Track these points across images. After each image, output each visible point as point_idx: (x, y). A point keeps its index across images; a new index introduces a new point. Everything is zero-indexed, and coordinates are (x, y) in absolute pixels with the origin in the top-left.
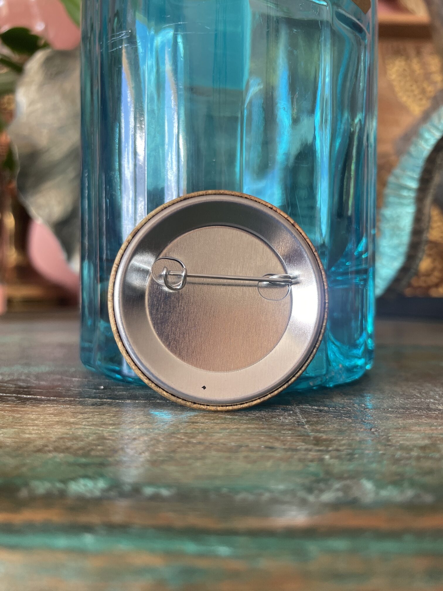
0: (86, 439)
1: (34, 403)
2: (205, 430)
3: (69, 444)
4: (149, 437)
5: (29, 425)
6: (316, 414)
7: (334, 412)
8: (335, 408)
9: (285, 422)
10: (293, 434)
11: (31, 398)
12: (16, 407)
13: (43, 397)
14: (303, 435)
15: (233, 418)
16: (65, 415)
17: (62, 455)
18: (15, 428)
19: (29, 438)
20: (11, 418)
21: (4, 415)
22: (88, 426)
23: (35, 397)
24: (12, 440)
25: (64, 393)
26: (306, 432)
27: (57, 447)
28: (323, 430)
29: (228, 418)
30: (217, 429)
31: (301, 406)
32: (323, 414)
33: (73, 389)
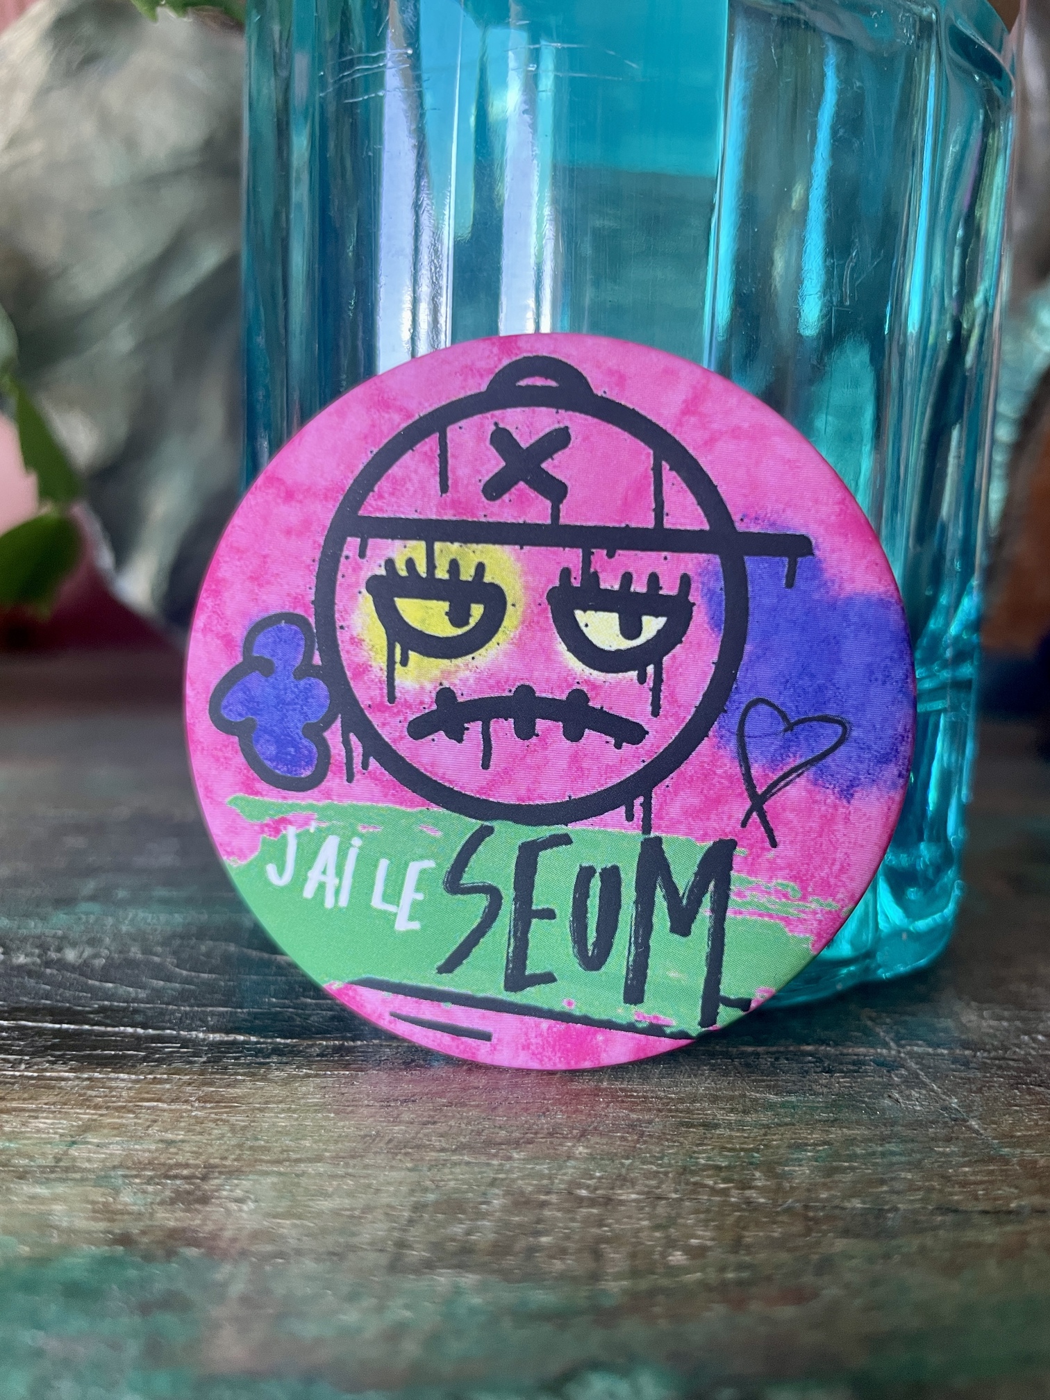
0: (484, 1206)
1: (249, 1065)
2: (756, 1155)
3: (458, 1229)
4: (638, 1188)
5: (293, 1156)
6: (963, 1075)
7: (1000, 1067)
8: (989, 1052)
9: (915, 1111)
10: (965, 1155)
11: (222, 1043)
12: (211, 1084)
13: (253, 1039)
14: (991, 1160)
15: (787, 1102)
16: (365, 1111)
17: (469, 1279)
18: (266, 1173)
19: (336, 1213)
20: (227, 1128)
21: (200, 1121)
22: (454, 1151)
23: (231, 1037)
24: (295, 1226)
25: (298, 1021)
26: (989, 1146)
27: (437, 1246)
28: (1019, 1137)
29: (776, 1103)
30: (782, 1151)
31: (909, 1048)
32: (979, 1075)
33: (309, 1000)
